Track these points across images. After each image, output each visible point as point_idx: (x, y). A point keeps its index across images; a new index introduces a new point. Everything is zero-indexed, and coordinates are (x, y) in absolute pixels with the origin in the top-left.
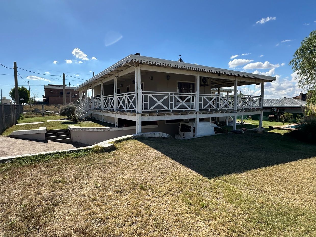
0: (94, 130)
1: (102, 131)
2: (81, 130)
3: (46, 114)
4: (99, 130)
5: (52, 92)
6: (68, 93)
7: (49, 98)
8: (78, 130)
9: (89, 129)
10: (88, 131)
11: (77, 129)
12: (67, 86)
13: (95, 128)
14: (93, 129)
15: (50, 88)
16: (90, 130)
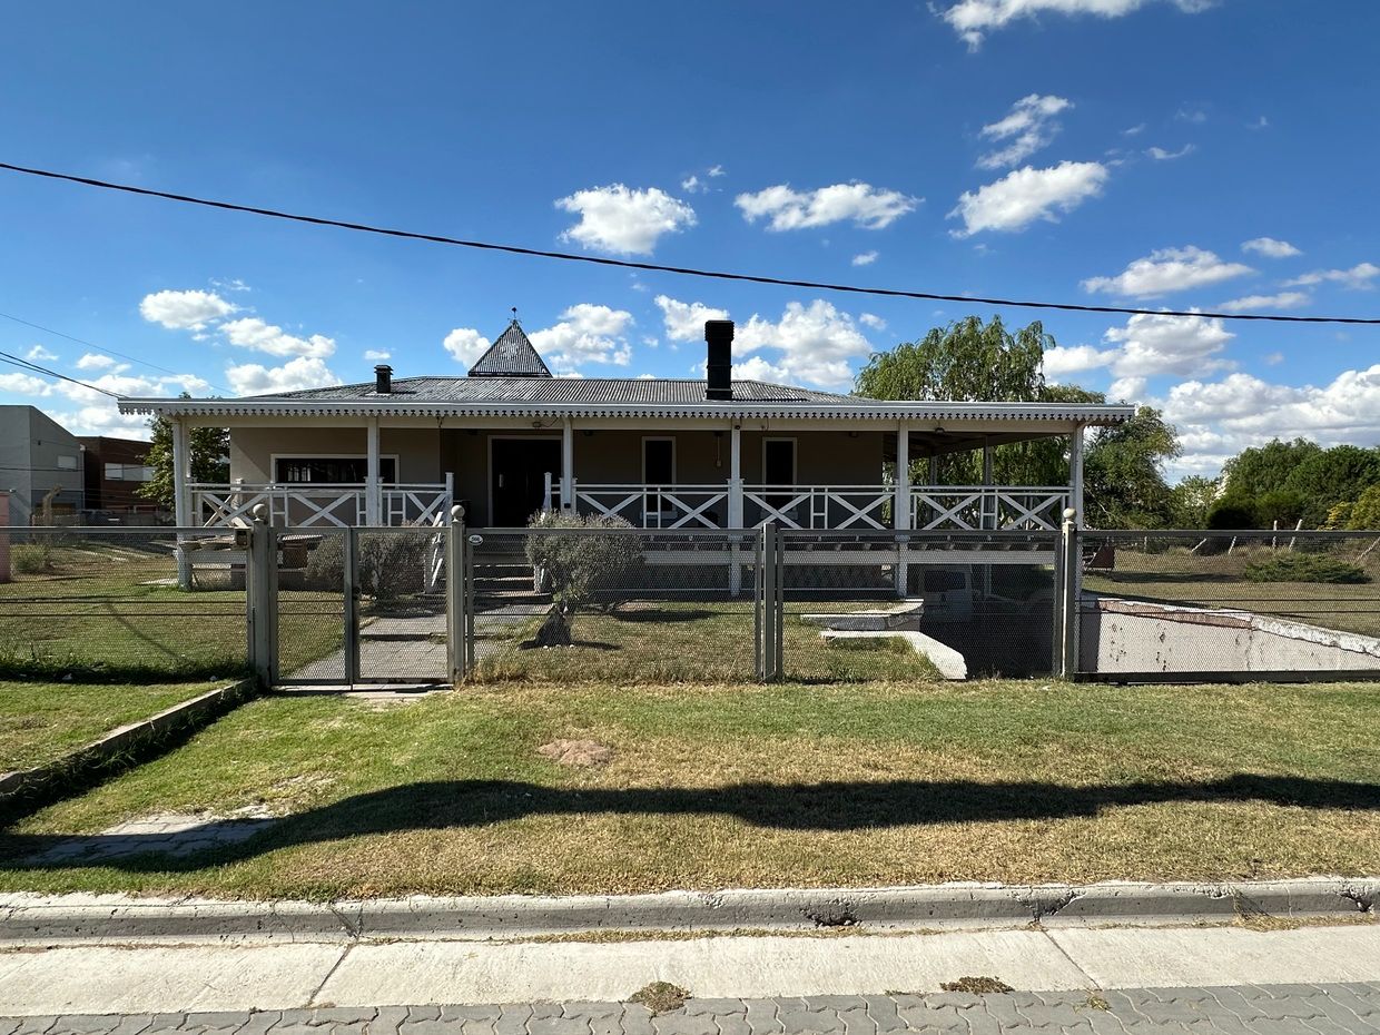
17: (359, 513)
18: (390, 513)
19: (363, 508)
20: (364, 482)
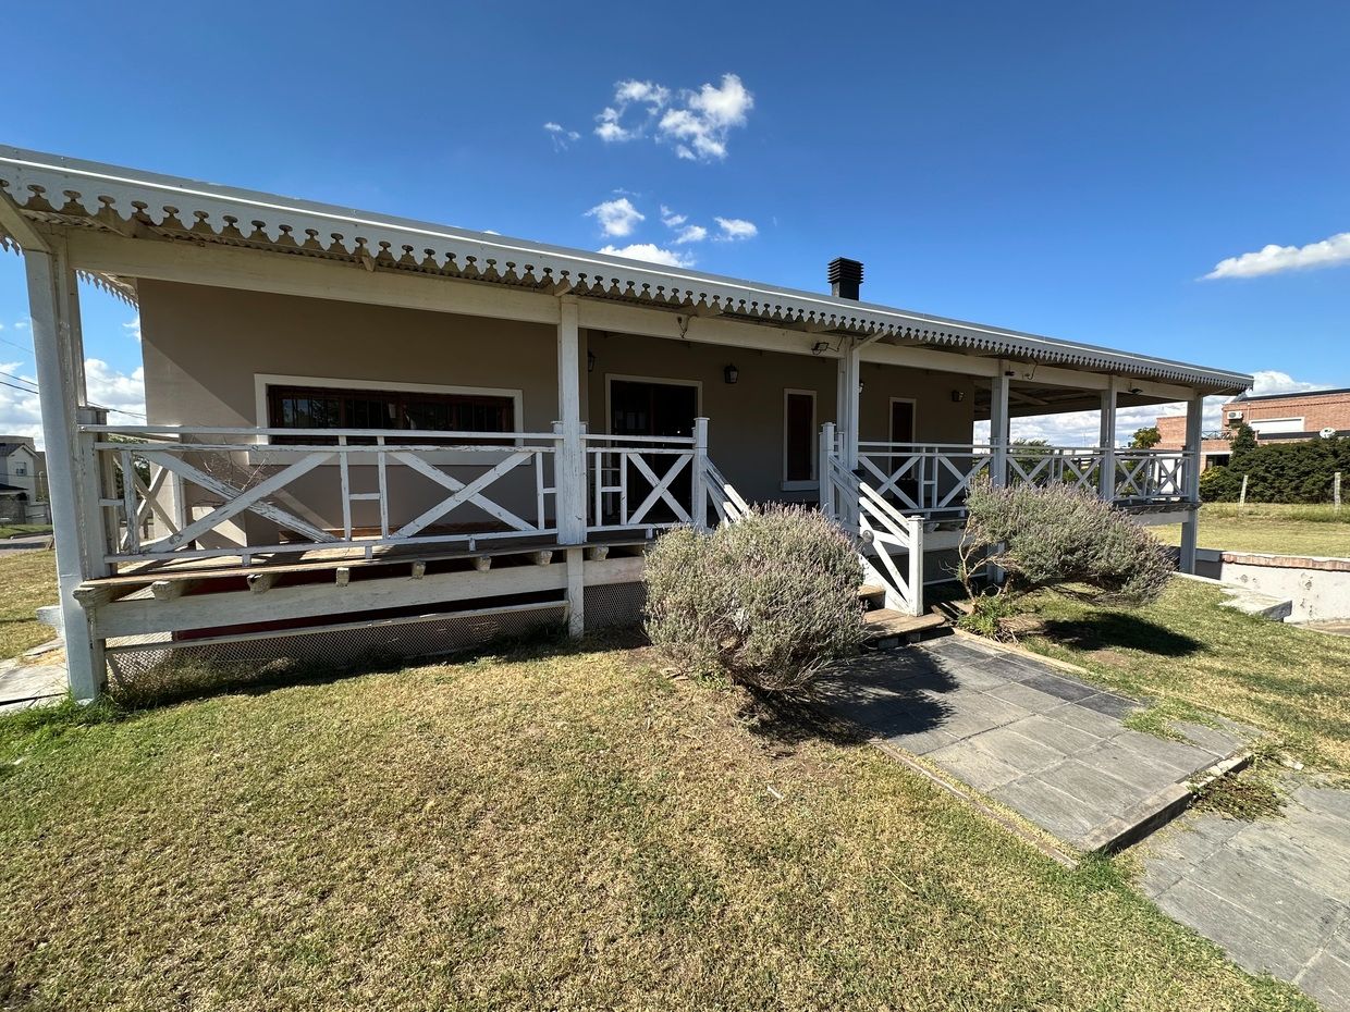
17: (541, 491)
18: (600, 490)
19: (550, 481)
20: (551, 430)
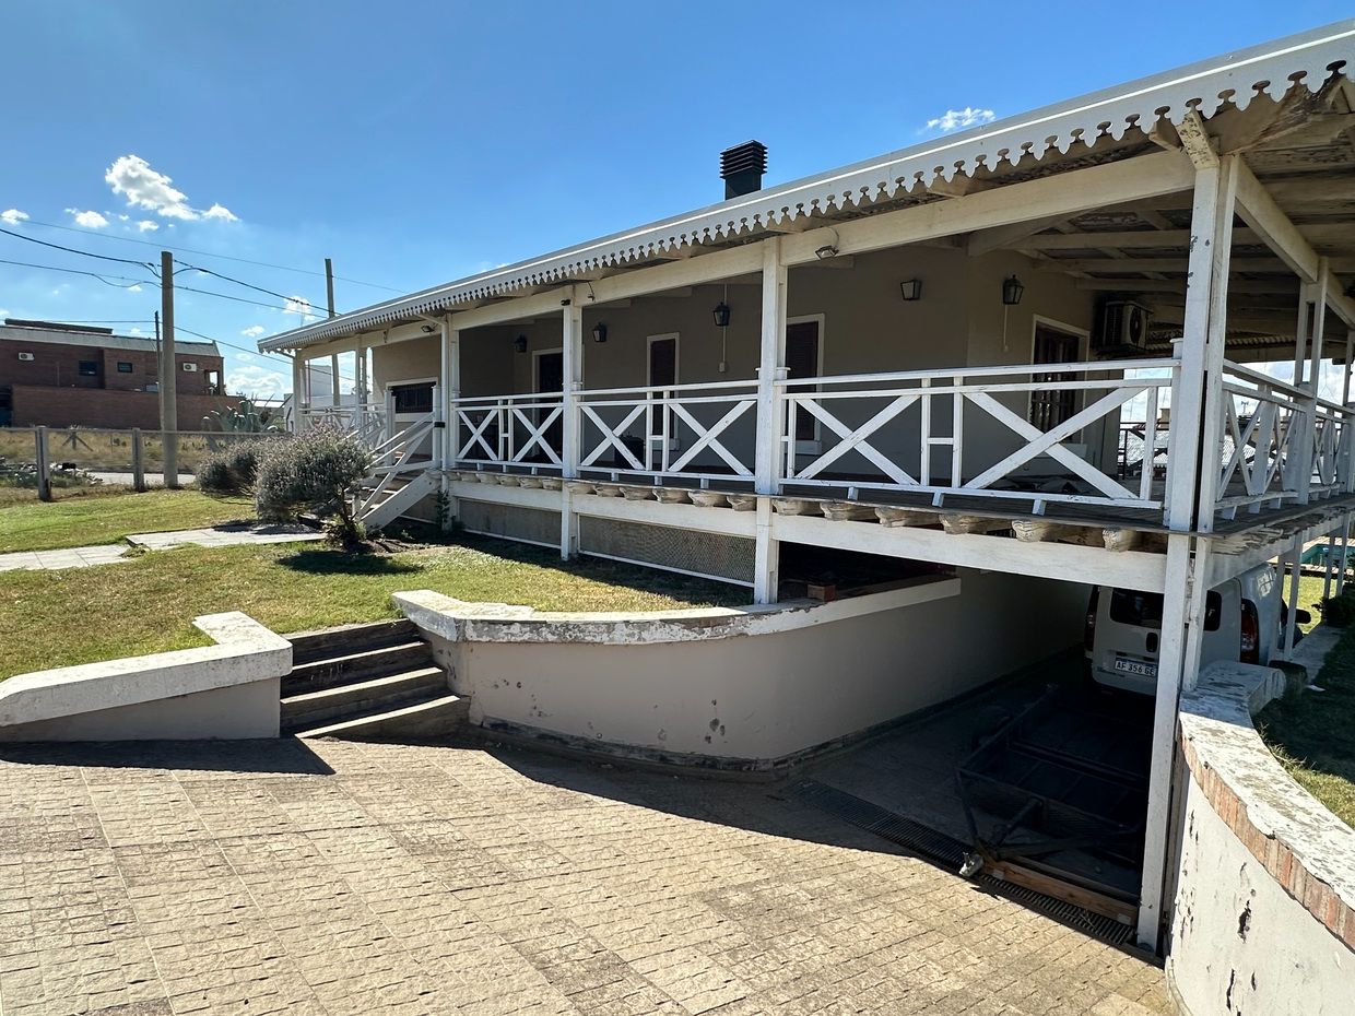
0: (650, 637)
1: (704, 637)
2: (551, 638)
3: (61, 485)
4: (679, 634)
5: (30, 357)
6: (123, 368)
7: (16, 389)
8: (526, 637)
9: (610, 626)
10: (601, 643)
11: (516, 629)
12: (114, 333)
13: (650, 623)
14: (644, 625)
15: (19, 335)
16: (620, 636)
